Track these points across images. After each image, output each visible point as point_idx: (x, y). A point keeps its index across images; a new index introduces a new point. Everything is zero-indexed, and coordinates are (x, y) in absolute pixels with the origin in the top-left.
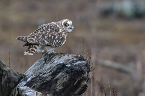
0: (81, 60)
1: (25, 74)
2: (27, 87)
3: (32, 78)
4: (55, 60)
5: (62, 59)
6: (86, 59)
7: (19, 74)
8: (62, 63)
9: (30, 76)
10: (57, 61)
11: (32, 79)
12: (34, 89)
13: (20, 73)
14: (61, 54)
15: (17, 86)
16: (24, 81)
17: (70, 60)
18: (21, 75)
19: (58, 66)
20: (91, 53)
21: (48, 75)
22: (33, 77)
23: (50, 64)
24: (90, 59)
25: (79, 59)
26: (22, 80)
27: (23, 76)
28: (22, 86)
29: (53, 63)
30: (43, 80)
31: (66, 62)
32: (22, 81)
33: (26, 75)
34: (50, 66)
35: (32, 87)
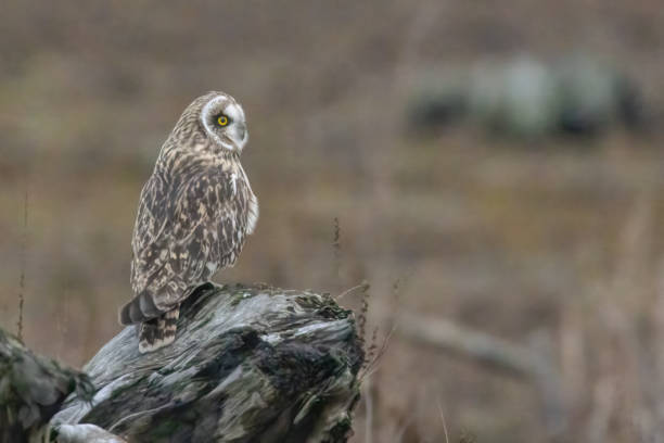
0: (327, 313)
1: (85, 369)
2: (92, 426)
3: (116, 388)
4: (213, 315)
5: (244, 309)
6: (349, 312)
7: (58, 369)
8: (242, 325)
9: (107, 382)
10: (222, 320)
11: (117, 393)
12: (121, 434)
13: (63, 365)
14: (240, 290)
15: (53, 421)
16: (80, 403)
17: (278, 313)
18: (67, 373)
19: (229, 339)
20: (367, 287)
21: (185, 379)
22: (121, 384)
23: (195, 330)
24: (364, 310)
25: (320, 313)
26: (73, 395)
27: (78, 380)
28: (71, 423)
29: (208, 325)
30: (161, 396)
31: (262, 322)
32: (72, 400)
33: (91, 374)
34: (193, 338)
35: (117, 427)
